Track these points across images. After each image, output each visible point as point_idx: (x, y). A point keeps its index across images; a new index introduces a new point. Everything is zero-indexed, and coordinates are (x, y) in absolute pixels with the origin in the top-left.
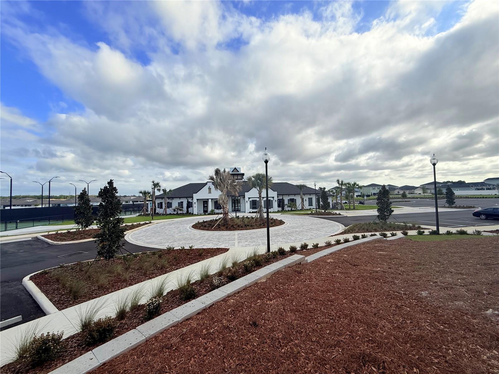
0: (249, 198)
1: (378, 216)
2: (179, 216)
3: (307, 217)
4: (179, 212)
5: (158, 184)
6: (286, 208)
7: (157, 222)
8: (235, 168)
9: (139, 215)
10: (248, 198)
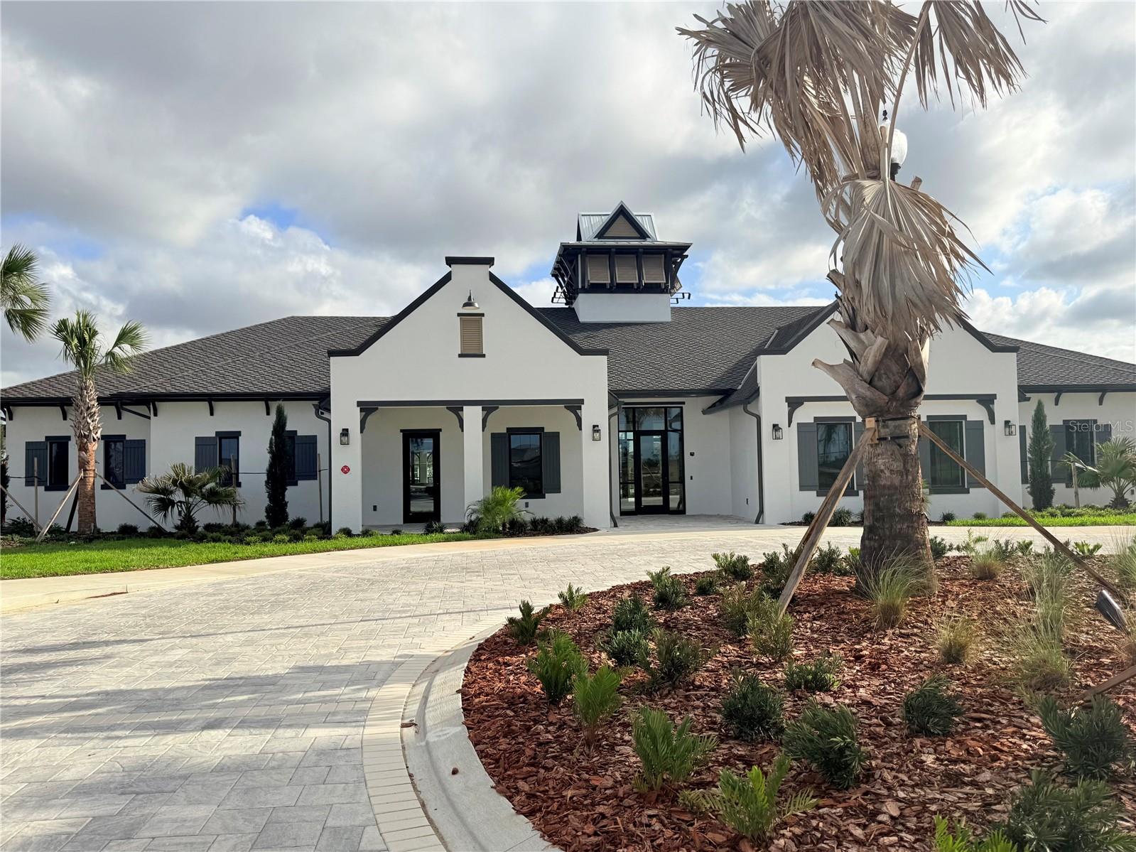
0: (794, 403)
2: (201, 547)
4: (205, 514)
8: (622, 212)
10: (788, 399)
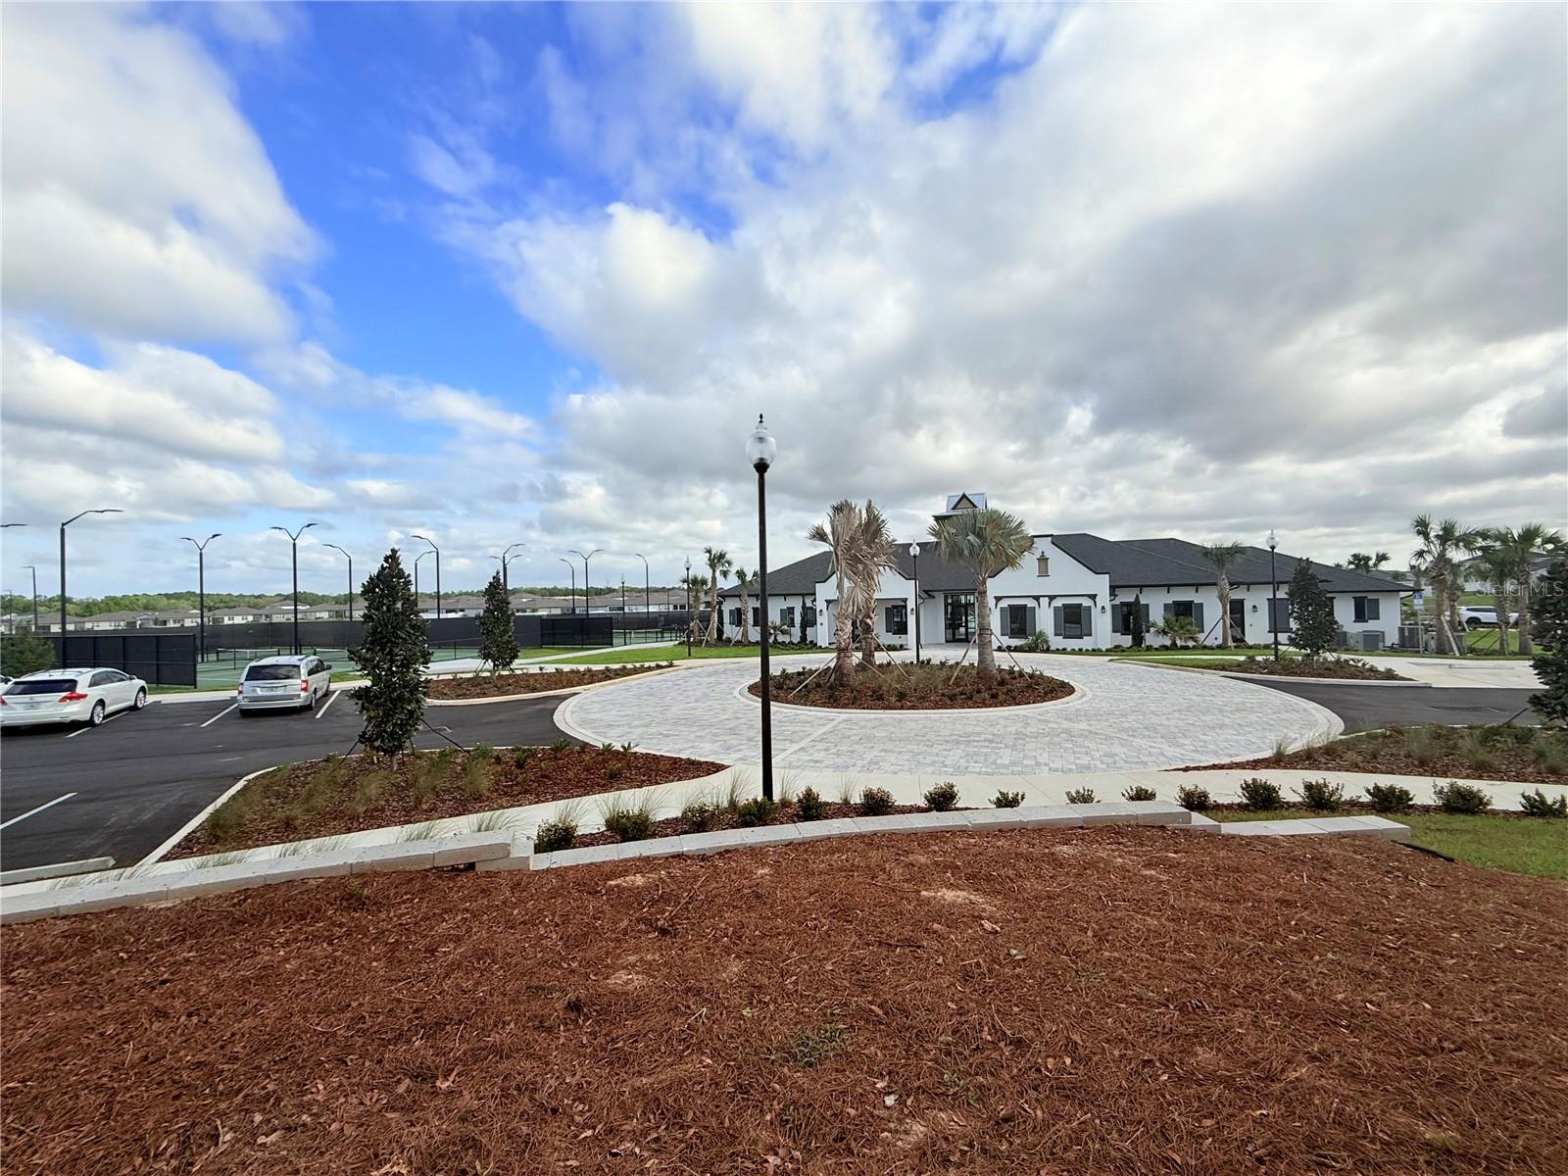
1: (1537, 700)
3: (1215, 677)
4: (782, 638)
5: (722, 556)
6: (1151, 639)
7: (689, 666)
9: (679, 644)
10: (995, 597)
